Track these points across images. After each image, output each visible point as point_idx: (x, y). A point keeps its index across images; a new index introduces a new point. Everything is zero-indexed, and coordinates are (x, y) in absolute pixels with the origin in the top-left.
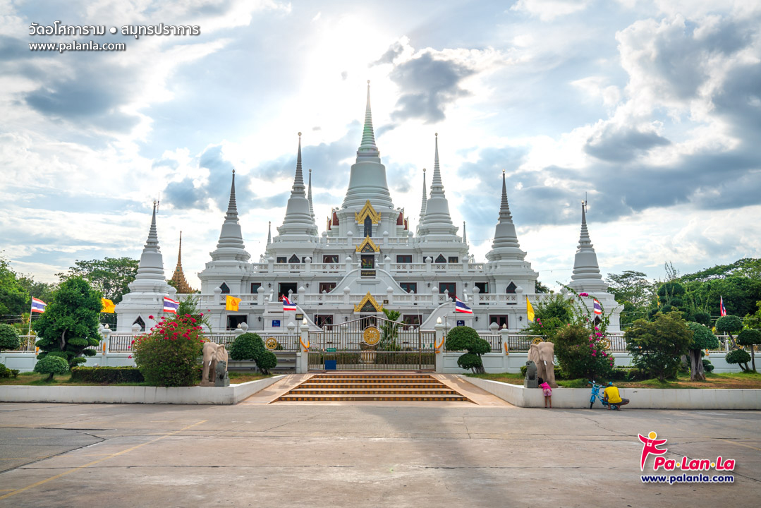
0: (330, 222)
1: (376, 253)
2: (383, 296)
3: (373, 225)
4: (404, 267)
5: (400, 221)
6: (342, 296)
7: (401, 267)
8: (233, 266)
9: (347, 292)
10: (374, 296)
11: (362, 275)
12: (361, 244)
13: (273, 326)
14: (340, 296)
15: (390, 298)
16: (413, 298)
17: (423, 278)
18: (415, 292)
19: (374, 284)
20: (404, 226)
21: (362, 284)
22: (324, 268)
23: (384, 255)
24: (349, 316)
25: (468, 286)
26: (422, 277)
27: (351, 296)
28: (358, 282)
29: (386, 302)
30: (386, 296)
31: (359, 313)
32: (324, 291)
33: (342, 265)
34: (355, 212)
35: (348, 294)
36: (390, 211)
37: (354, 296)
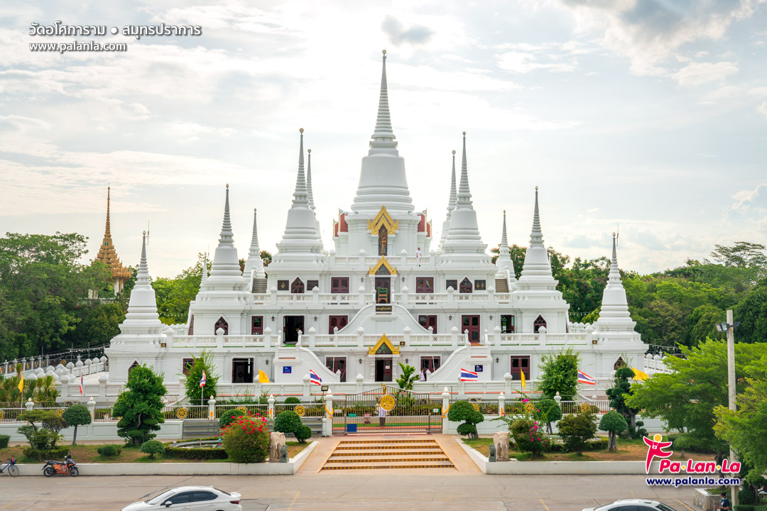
0: (337, 226)
1: (391, 276)
2: (399, 337)
3: (389, 236)
4: (423, 298)
5: (421, 227)
6: (355, 337)
7: (420, 298)
8: (231, 297)
9: (361, 333)
10: (390, 337)
11: (377, 311)
12: (375, 264)
13: (284, 372)
14: (353, 337)
15: (406, 339)
16: (431, 339)
17: (444, 311)
18: (435, 332)
19: (389, 320)
20: (426, 233)
21: (377, 320)
22: (334, 298)
23: (401, 277)
24: (363, 359)
25: (493, 318)
26: (443, 309)
27: (365, 337)
28: (373, 319)
29: (403, 344)
30: (402, 337)
31: (374, 356)
32: (336, 328)
33: (355, 296)
34: (368, 219)
35: (362, 336)
36: (410, 218)
37: (368, 337)
